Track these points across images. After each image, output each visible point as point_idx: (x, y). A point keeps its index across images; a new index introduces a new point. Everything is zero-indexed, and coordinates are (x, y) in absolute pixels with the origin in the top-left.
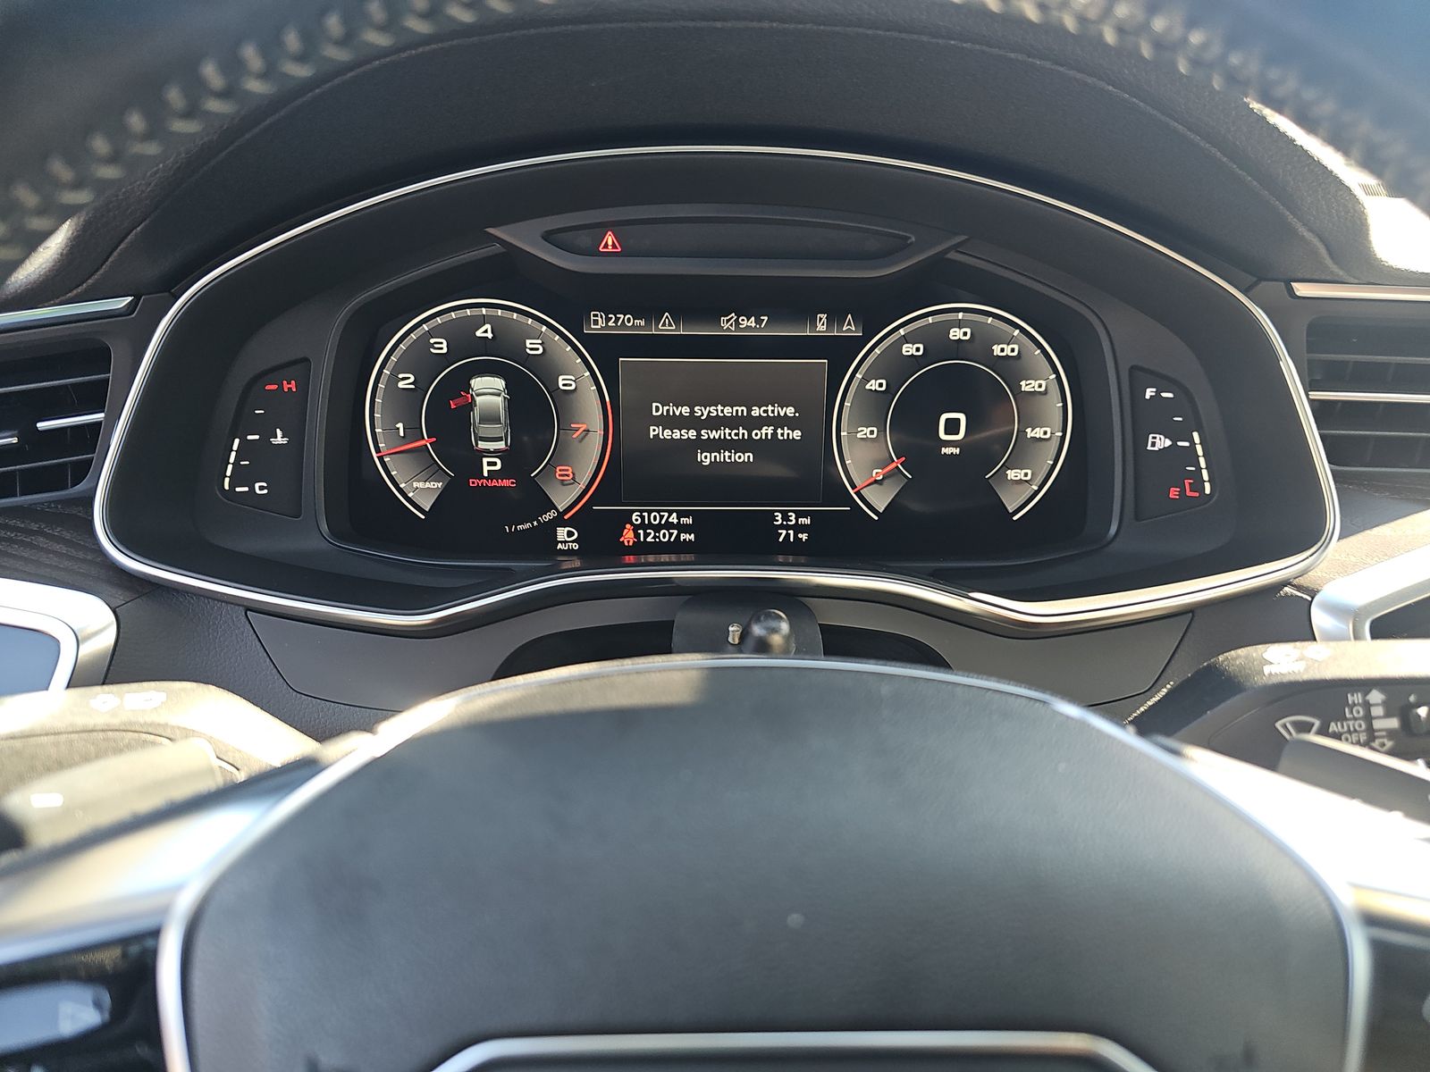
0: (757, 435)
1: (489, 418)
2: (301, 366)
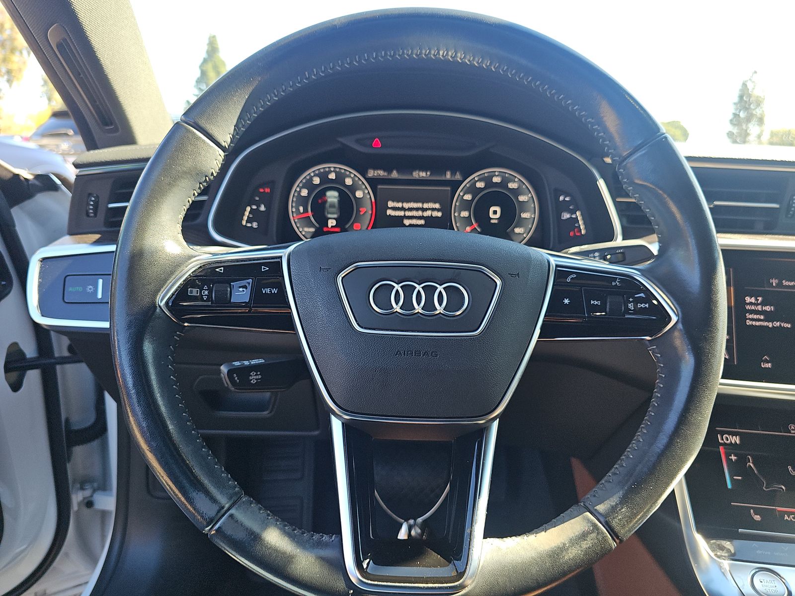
0: (425, 214)
1: (332, 206)
2: (271, 184)
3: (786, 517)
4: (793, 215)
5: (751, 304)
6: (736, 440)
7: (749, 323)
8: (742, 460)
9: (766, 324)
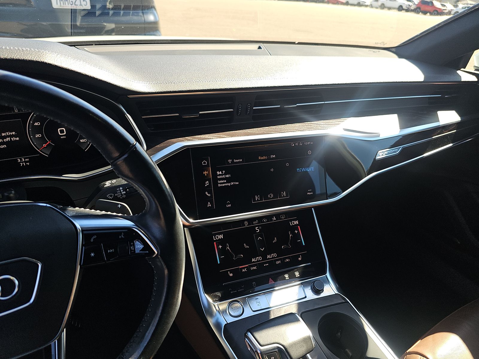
0: (5, 140)
3: (243, 270)
4: (240, 114)
5: (220, 175)
6: (221, 237)
7: (219, 185)
8: (224, 247)
9: (227, 184)
